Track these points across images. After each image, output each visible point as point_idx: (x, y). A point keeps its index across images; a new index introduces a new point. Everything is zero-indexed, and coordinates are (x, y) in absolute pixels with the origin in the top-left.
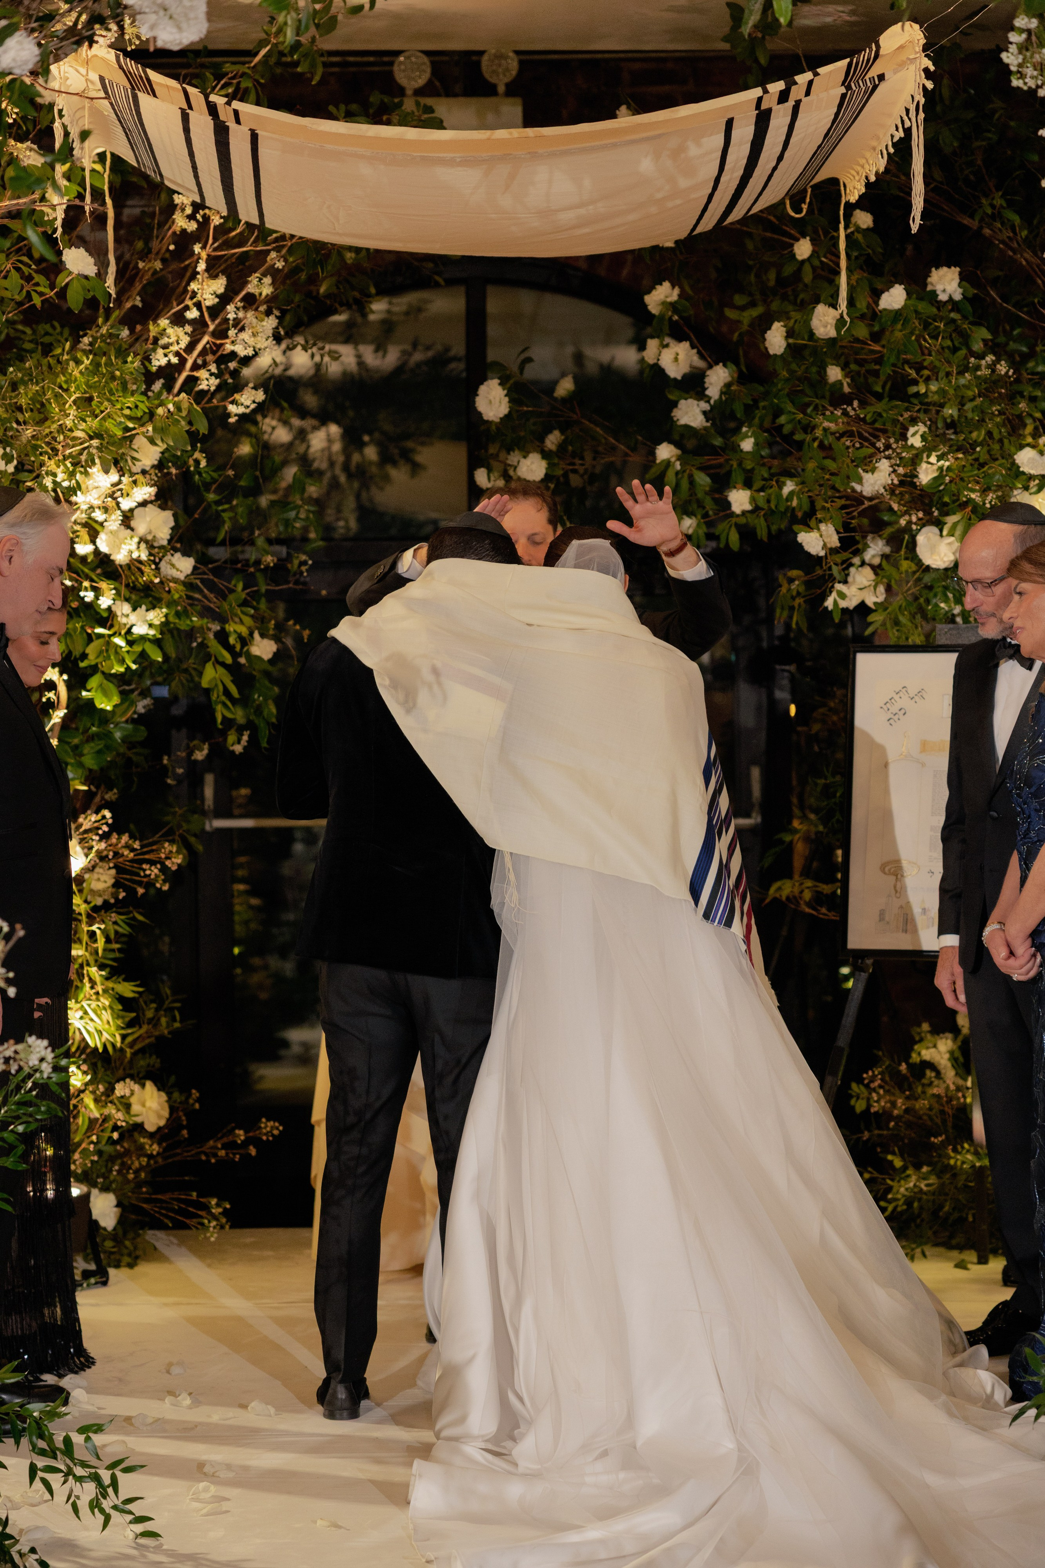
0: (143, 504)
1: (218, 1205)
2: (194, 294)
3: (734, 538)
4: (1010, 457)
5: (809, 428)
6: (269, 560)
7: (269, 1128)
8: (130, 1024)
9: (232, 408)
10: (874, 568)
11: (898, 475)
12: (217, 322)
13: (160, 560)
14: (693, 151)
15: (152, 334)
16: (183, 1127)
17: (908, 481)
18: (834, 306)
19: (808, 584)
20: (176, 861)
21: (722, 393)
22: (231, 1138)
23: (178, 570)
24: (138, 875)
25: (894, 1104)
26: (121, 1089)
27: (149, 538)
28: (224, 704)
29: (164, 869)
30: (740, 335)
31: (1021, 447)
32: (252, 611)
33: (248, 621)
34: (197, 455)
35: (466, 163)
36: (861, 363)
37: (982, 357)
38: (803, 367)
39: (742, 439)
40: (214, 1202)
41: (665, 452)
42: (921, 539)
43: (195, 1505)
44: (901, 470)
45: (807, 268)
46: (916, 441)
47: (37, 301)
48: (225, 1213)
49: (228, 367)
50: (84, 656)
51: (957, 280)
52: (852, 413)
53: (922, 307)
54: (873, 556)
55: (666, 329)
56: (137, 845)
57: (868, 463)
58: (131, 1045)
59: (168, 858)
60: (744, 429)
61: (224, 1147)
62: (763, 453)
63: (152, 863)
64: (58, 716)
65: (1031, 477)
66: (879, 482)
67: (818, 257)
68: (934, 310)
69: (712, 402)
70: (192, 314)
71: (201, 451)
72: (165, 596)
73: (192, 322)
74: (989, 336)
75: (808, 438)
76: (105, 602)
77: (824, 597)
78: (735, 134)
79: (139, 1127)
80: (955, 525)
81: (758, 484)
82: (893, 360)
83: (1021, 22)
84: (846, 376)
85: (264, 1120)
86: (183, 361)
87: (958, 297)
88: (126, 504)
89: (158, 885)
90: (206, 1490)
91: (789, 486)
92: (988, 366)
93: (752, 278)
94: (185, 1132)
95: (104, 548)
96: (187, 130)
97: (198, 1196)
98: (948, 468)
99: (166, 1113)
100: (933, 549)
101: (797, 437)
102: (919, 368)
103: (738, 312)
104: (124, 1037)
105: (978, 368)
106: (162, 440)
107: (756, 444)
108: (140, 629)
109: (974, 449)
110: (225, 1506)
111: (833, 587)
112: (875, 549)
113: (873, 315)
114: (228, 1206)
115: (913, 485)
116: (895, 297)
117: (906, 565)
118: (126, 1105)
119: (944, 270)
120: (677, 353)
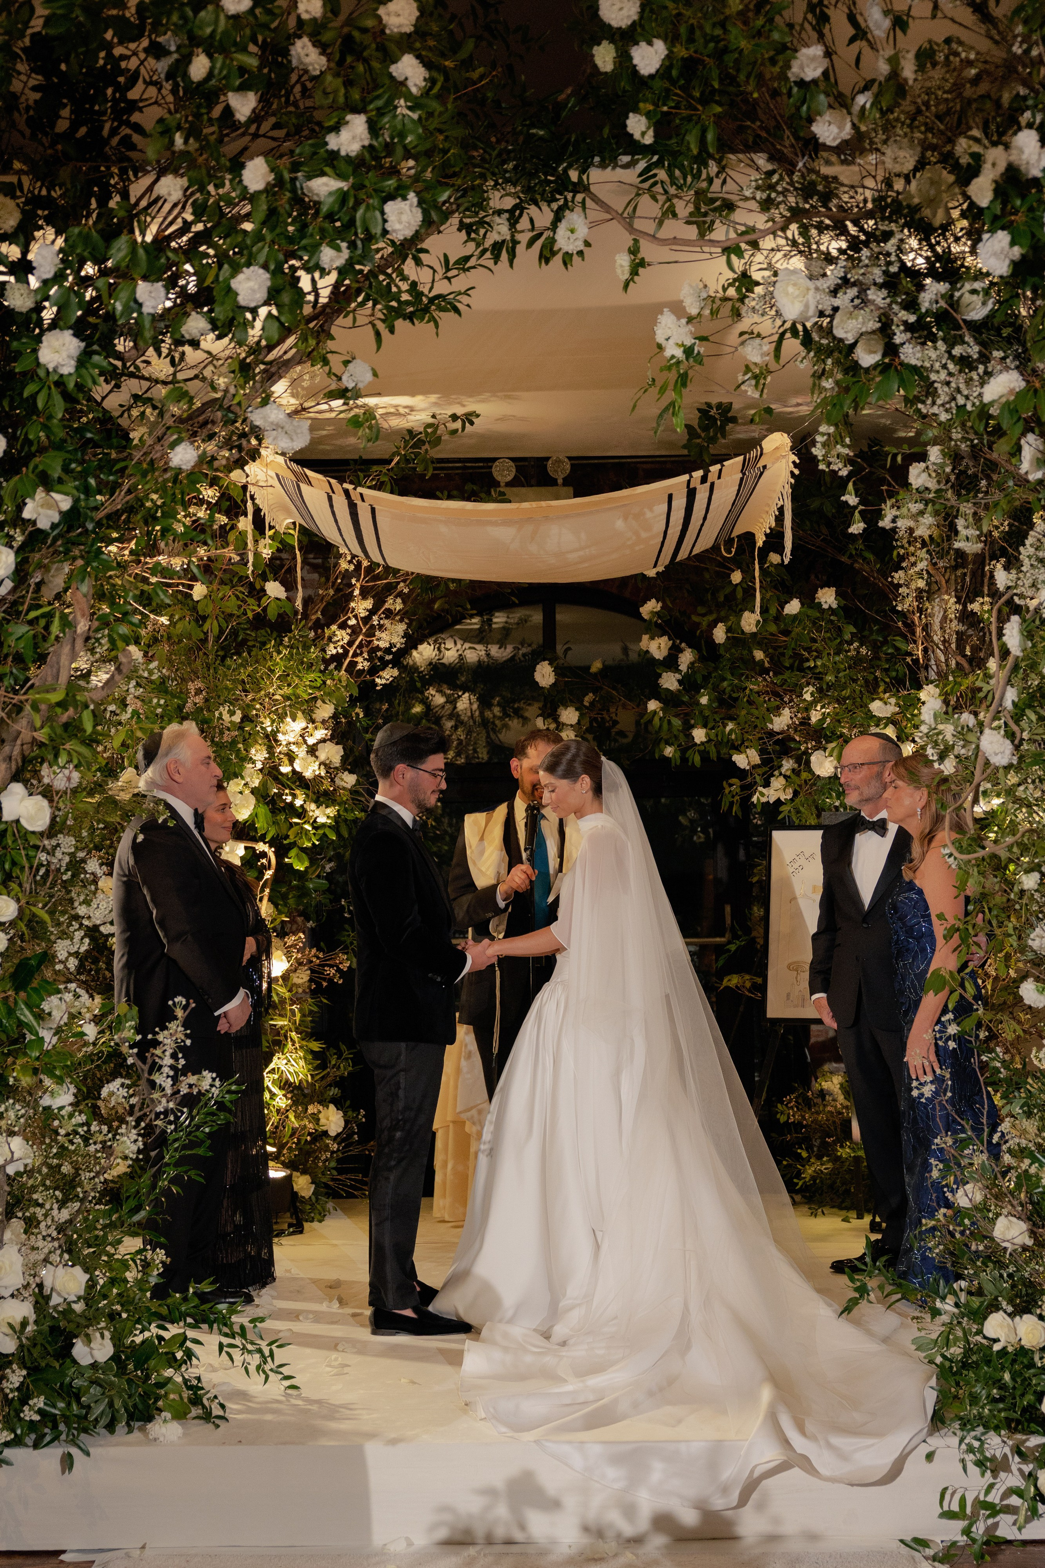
0: (323, 741)
2: (353, 610)
3: (697, 759)
4: (866, 706)
5: (742, 689)
8: (316, 1068)
9: (378, 680)
10: (785, 777)
11: (797, 718)
12: (368, 627)
13: (335, 776)
14: (649, 515)
15: (327, 635)
16: (354, 1133)
17: (805, 722)
18: (753, 612)
19: (743, 787)
20: (345, 966)
21: (689, 668)
23: (346, 782)
24: (323, 974)
25: (803, 1117)
26: (311, 1109)
27: (327, 762)
29: (339, 970)
30: (700, 630)
31: (873, 700)
34: (357, 710)
35: (506, 523)
36: (775, 649)
37: (851, 643)
38: (738, 651)
39: (701, 697)
41: (653, 705)
42: (813, 758)
43: (328, 1368)
44: (799, 715)
45: (739, 589)
46: (808, 697)
47: (250, 615)
49: (376, 656)
50: (287, 837)
51: (834, 596)
52: (769, 680)
53: (810, 612)
54: (787, 770)
55: (654, 629)
56: (321, 955)
57: (777, 710)
58: (320, 1081)
59: (341, 963)
60: (703, 691)
62: (715, 706)
63: (331, 966)
64: (268, 874)
65: (880, 719)
66: (784, 723)
67: (745, 583)
68: (819, 614)
69: (683, 674)
70: (352, 622)
71: (360, 707)
72: (337, 798)
73: (351, 627)
74: (856, 631)
75: (742, 695)
76: (298, 803)
77: (751, 796)
78: (674, 503)
79: (325, 1133)
80: (833, 749)
81: (710, 725)
82: (794, 646)
83: (823, 428)
84: (766, 656)
86: (346, 652)
87: (835, 606)
88: (311, 741)
89: (336, 980)
91: (730, 726)
92: (855, 650)
93: (708, 596)
94: (355, 1136)
95: (298, 769)
96: (331, 506)
98: (829, 713)
99: (342, 1124)
100: (821, 764)
101: (735, 695)
102: (809, 650)
103: (699, 618)
104: (314, 1076)
105: (848, 650)
106: (331, 701)
107: (710, 700)
108: (322, 820)
109: (845, 702)
110: (347, 1370)
111: (758, 789)
112: (787, 765)
113: (779, 617)
115: (808, 725)
116: (793, 607)
117: (804, 775)
118: (315, 1118)
119: (826, 589)
120: (661, 644)
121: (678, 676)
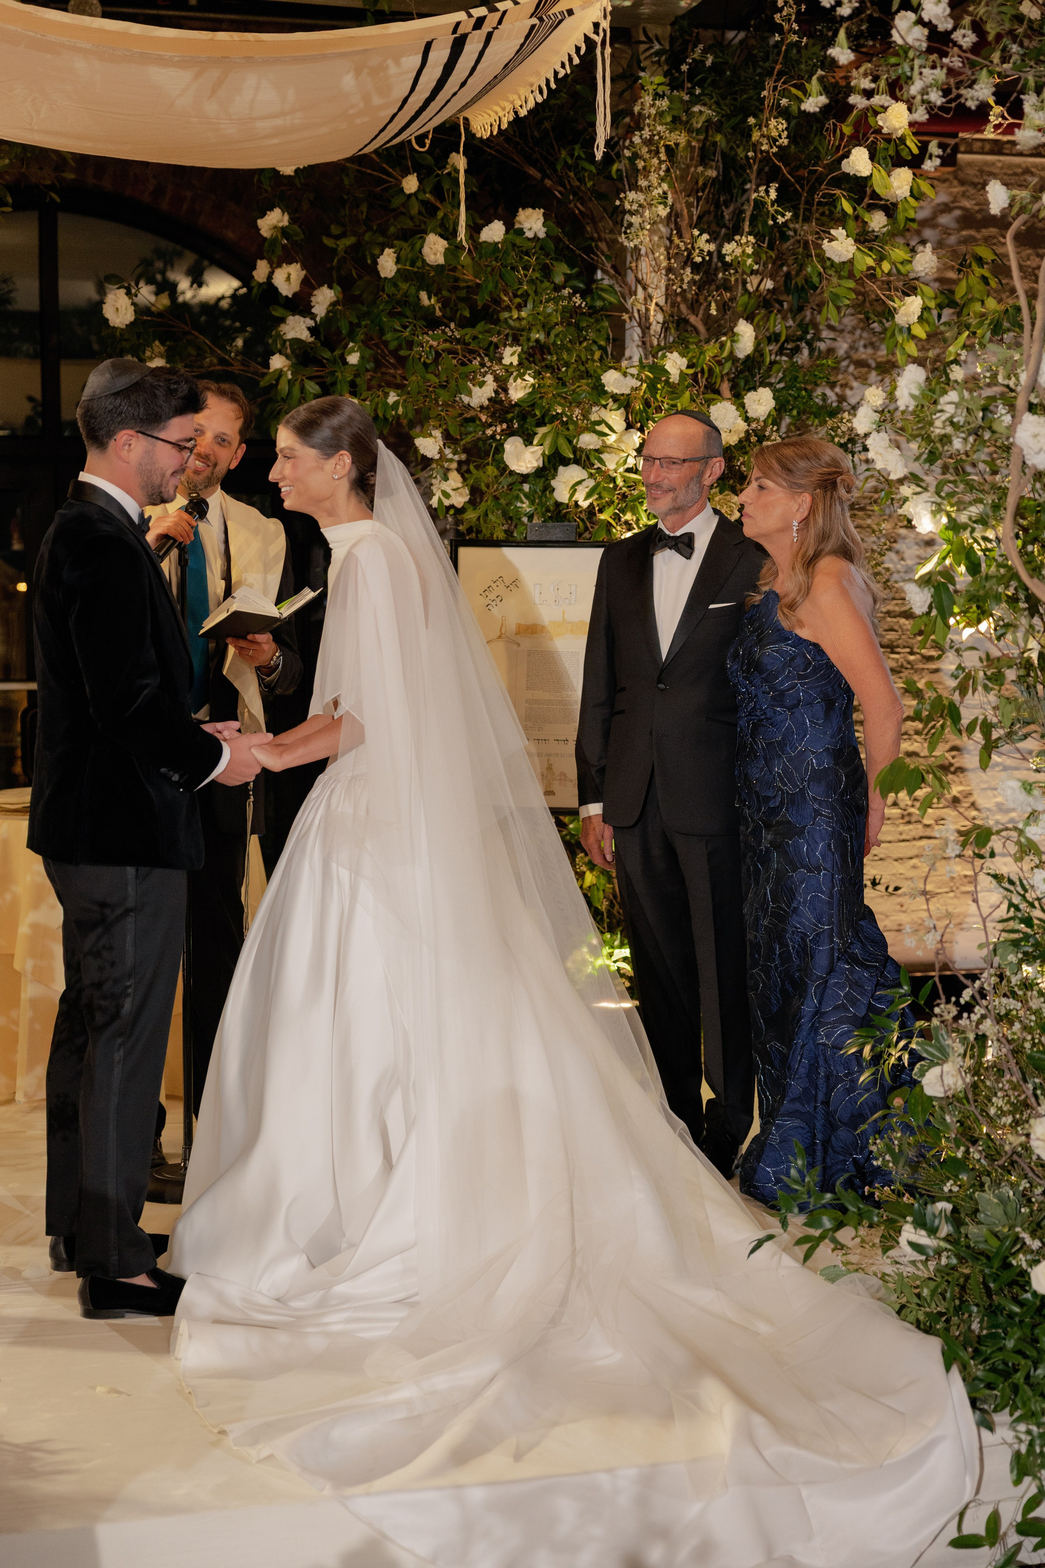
4: (595, 377)
5: (414, 345)
14: (393, 69)
18: (443, 236)
21: (327, 311)
31: (609, 369)
36: (453, 291)
37: (561, 289)
39: (350, 353)
41: (277, 362)
42: (507, 446)
44: (498, 386)
45: (414, 201)
46: (511, 360)
51: (542, 220)
52: (450, 334)
55: (279, 252)
57: (472, 377)
60: (351, 344)
62: (368, 367)
65: (614, 396)
66: (483, 396)
67: (425, 192)
68: (525, 244)
69: (318, 319)
74: (568, 271)
75: (414, 353)
78: (432, 55)
80: (545, 436)
81: (363, 393)
82: (489, 287)
84: (438, 301)
87: (542, 235)
91: (392, 398)
92: (564, 298)
93: (347, 211)
98: (540, 386)
100: (518, 457)
101: (403, 353)
102: (512, 296)
103: (333, 241)
107: (362, 358)
109: (561, 370)
113: (475, 246)
116: (494, 232)
117: (493, 471)
119: (529, 211)
120: (289, 275)
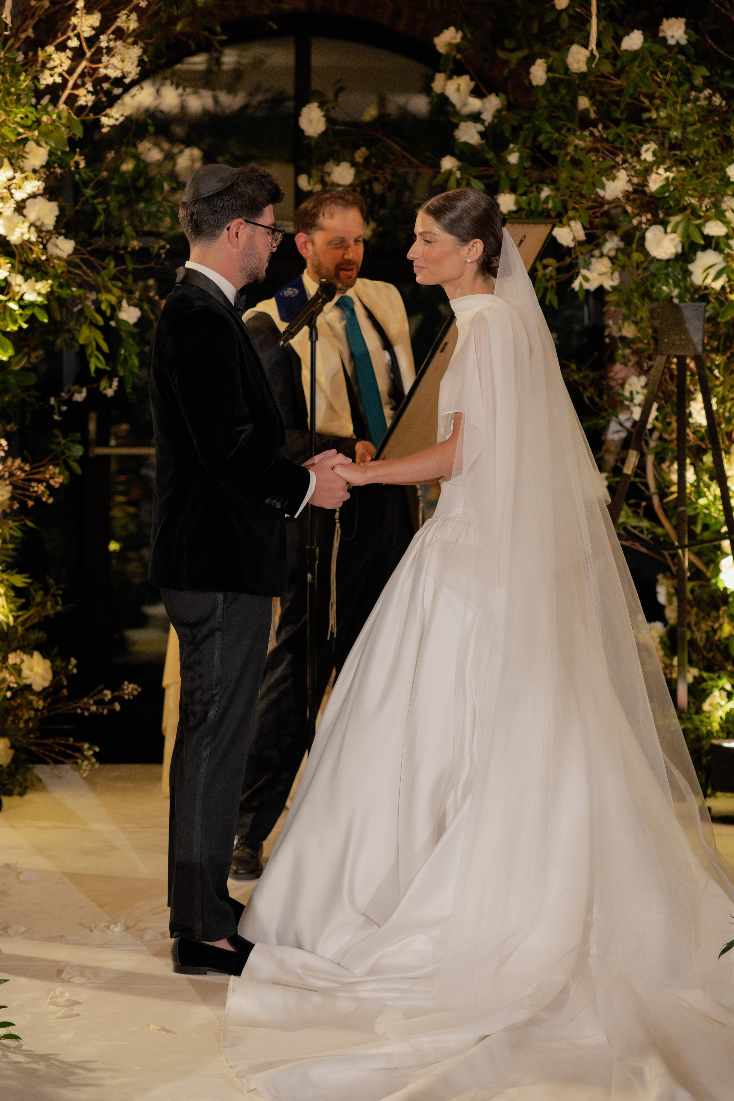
0: (33, 196)
1: (89, 749)
2: (75, 27)
4: (723, 170)
5: (563, 145)
6: (135, 244)
7: (130, 689)
9: (104, 120)
10: (610, 258)
11: (633, 184)
12: (93, 49)
13: (47, 242)
15: (40, 59)
16: (64, 687)
17: (640, 189)
18: (586, 46)
19: (559, 270)
20: (57, 481)
21: (494, 117)
22: (100, 697)
23: (61, 250)
24: (29, 491)
26: (13, 658)
27: (38, 224)
28: (97, 357)
29: (49, 487)
30: (509, 72)
32: (120, 284)
33: (117, 292)
34: (77, 158)
36: (604, 95)
37: (701, 91)
38: (559, 97)
39: (510, 154)
40: (86, 746)
41: (448, 163)
42: (649, 235)
43: (52, 1008)
44: (635, 180)
45: (565, 17)
46: (648, 156)
48: (95, 755)
49: (102, 88)
51: (683, 28)
52: (597, 134)
53: (655, 48)
54: (610, 250)
55: (451, 66)
56: (27, 467)
57: (610, 173)
58: (23, 623)
59: (52, 478)
60: (511, 146)
61: (96, 703)
62: (526, 166)
63: (39, 481)
66: (618, 189)
67: (574, 7)
68: (665, 51)
69: (486, 124)
70: (74, 43)
71: (80, 155)
72: (51, 271)
73: (72, 49)
74: (708, 74)
75: (563, 152)
76: (2, 274)
77: (572, 279)
79: (28, 687)
80: (677, 224)
81: (521, 190)
82: (631, 91)
84: (593, 104)
85: (126, 683)
86: (65, 81)
87: (683, 42)
88: (19, 195)
89: (44, 499)
90: (62, 994)
91: (546, 192)
92: (706, 98)
93: (520, 27)
94: (65, 692)
97: (74, 741)
98: (674, 179)
99: (49, 676)
100: (658, 243)
101: (554, 152)
102: (651, 97)
103: (508, 53)
104: (16, 618)
105: (697, 99)
106: (46, 143)
107: (521, 158)
108: (30, 297)
109: (693, 163)
110: (77, 1009)
111: (579, 272)
112: (612, 243)
113: (615, 54)
114: (97, 749)
115: (644, 193)
116: (634, 41)
117: (636, 256)
118: (17, 670)
119: (673, 20)
120: (459, 85)
121: (480, 127)
